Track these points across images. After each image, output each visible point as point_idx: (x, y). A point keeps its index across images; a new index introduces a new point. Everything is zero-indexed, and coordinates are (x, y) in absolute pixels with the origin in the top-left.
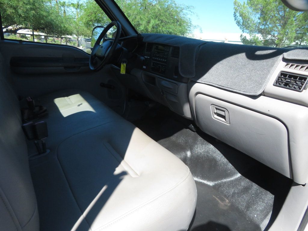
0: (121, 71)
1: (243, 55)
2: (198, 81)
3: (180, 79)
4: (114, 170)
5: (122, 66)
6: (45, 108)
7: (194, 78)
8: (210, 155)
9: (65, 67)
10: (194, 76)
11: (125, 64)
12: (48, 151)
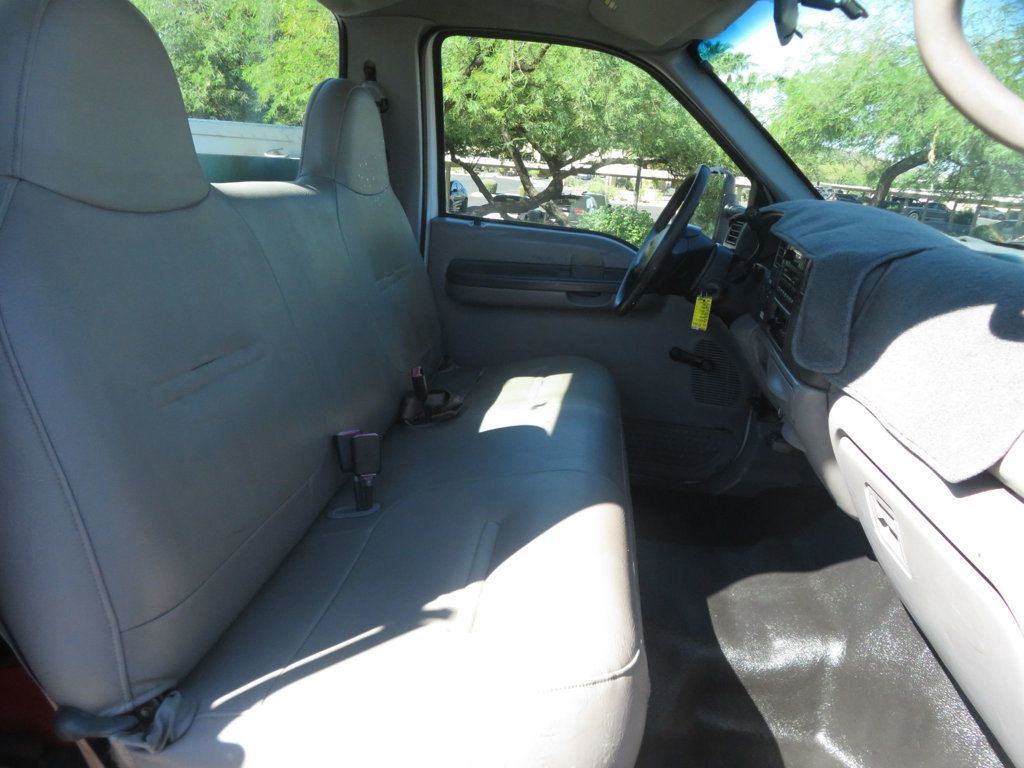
0: (694, 321)
1: (984, 313)
2: (846, 390)
3: (805, 377)
4: (433, 597)
5: (699, 303)
7: (836, 374)
9: (570, 294)
10: (837, 371)
11: (709, 301)
12: (376, 507)
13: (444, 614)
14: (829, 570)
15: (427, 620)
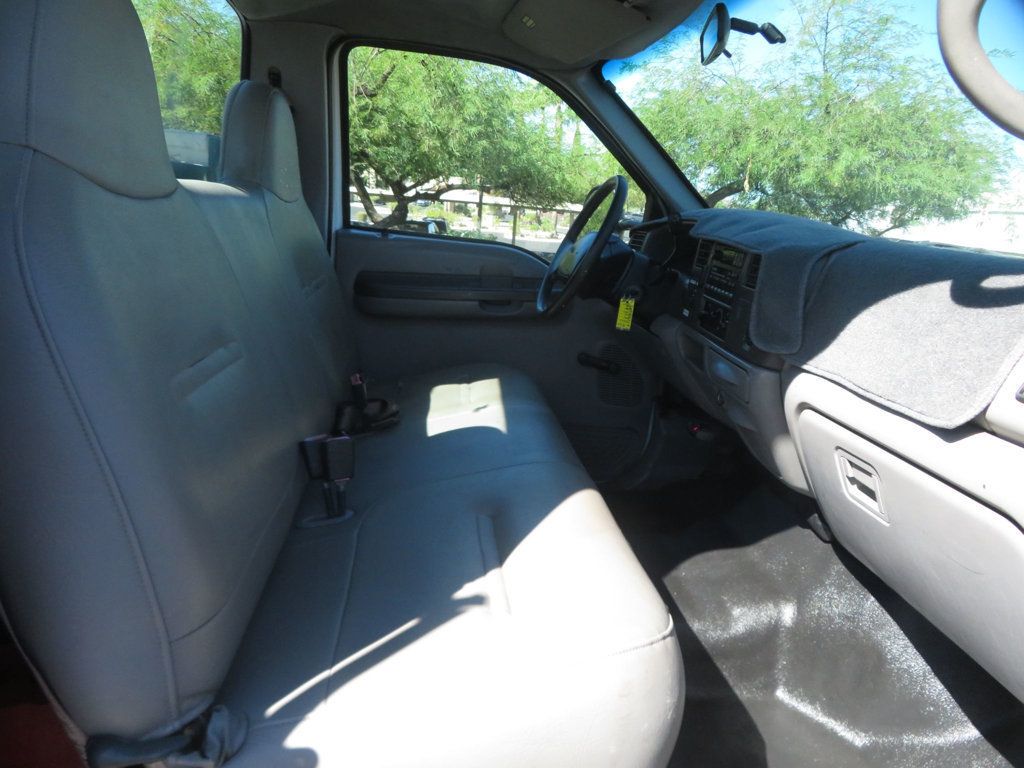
0: (618, 321)
1: (944, 288)
2: (805, 367)
3: (758, 359)
4: (459, 587)
5: (623, 305)
6: (394, 408)
7: (794, 354)
8: (864, 632)
9: (484, 303)
10: (795, 351)
11: (632, 303)
12: (349, 513)
13: (478, 600)
14: (765, 542)
15: (464, 608)
